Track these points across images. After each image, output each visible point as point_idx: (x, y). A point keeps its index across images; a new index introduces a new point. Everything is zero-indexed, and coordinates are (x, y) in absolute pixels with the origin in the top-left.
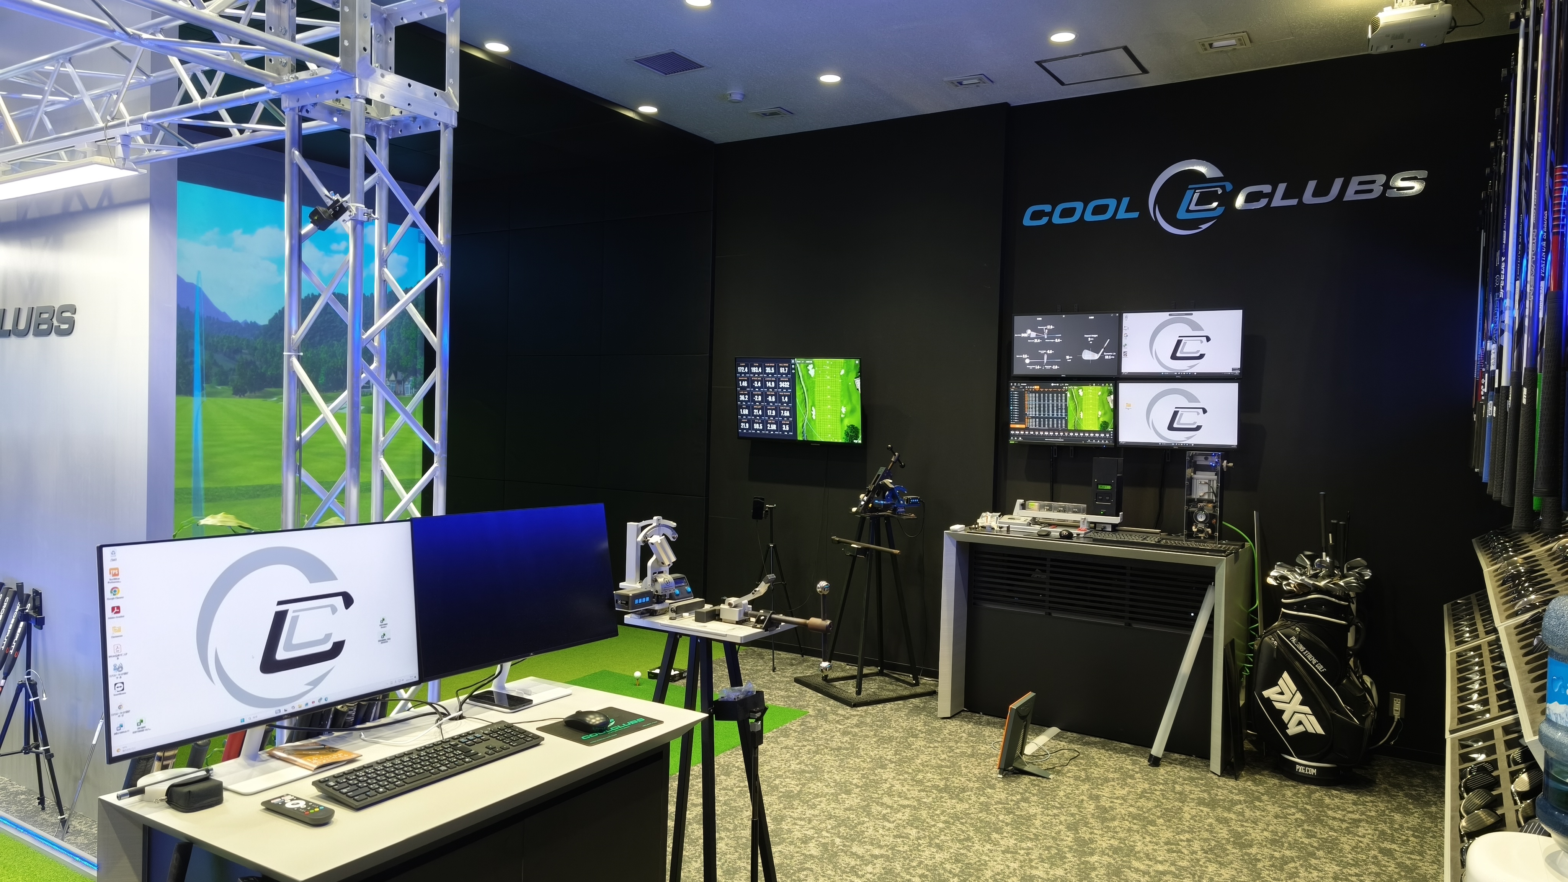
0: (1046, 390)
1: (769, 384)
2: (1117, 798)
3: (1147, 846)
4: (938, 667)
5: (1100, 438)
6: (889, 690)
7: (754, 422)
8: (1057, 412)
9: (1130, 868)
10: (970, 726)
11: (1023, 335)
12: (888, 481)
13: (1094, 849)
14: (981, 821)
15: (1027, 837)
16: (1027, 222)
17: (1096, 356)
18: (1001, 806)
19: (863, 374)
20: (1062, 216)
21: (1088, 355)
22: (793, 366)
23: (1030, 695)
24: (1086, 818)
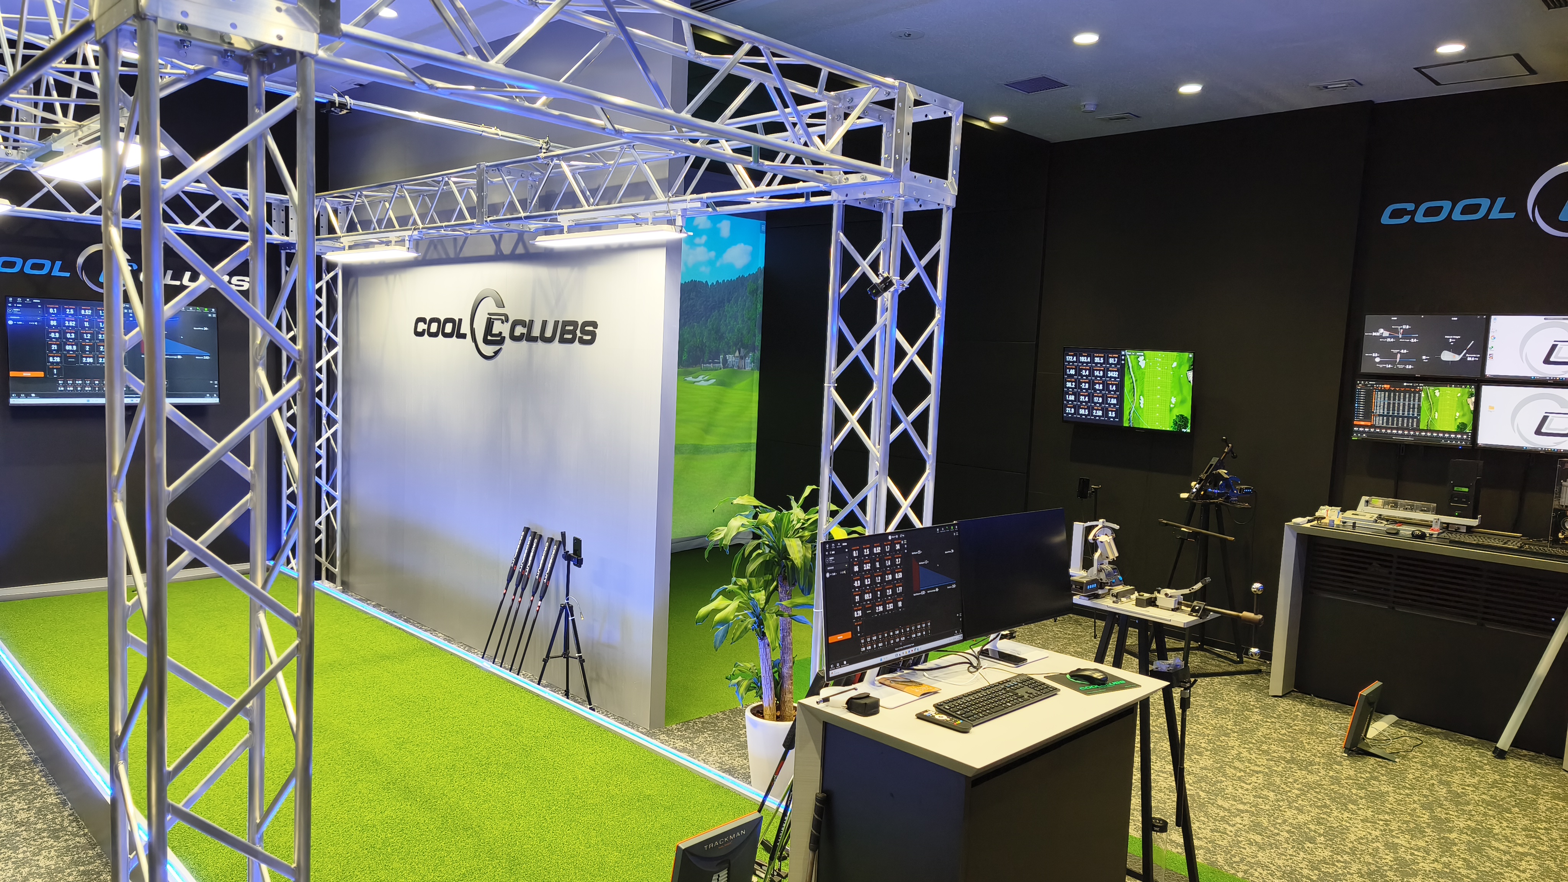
0: (1398, 389)
1: (1097, 373)
2: (1468, 786)
3: (1504, 830)
4: (1271, 650)
5: (1456, 439)
6: (1212, 665)
7: (1079, 408)
8: (1409, 411)
9: (1490, 847)
10: (1303, 706)
11: (1374, 334)
12: (1223, 472)
13: (1453, 827)
14: (1335, 792)
15: (1383, 811)
16: (1385, 219)
17: (1457, 358)
18: (1351, 781)
19: (1196, 367)
20: (1425, 215)
21: (1447, 356)
22: (1123, 357)
23: (1377, 684)
24: (1440, 800)
